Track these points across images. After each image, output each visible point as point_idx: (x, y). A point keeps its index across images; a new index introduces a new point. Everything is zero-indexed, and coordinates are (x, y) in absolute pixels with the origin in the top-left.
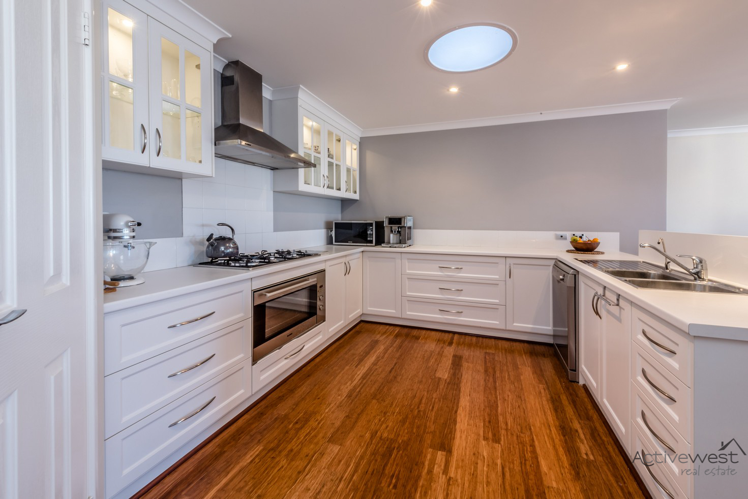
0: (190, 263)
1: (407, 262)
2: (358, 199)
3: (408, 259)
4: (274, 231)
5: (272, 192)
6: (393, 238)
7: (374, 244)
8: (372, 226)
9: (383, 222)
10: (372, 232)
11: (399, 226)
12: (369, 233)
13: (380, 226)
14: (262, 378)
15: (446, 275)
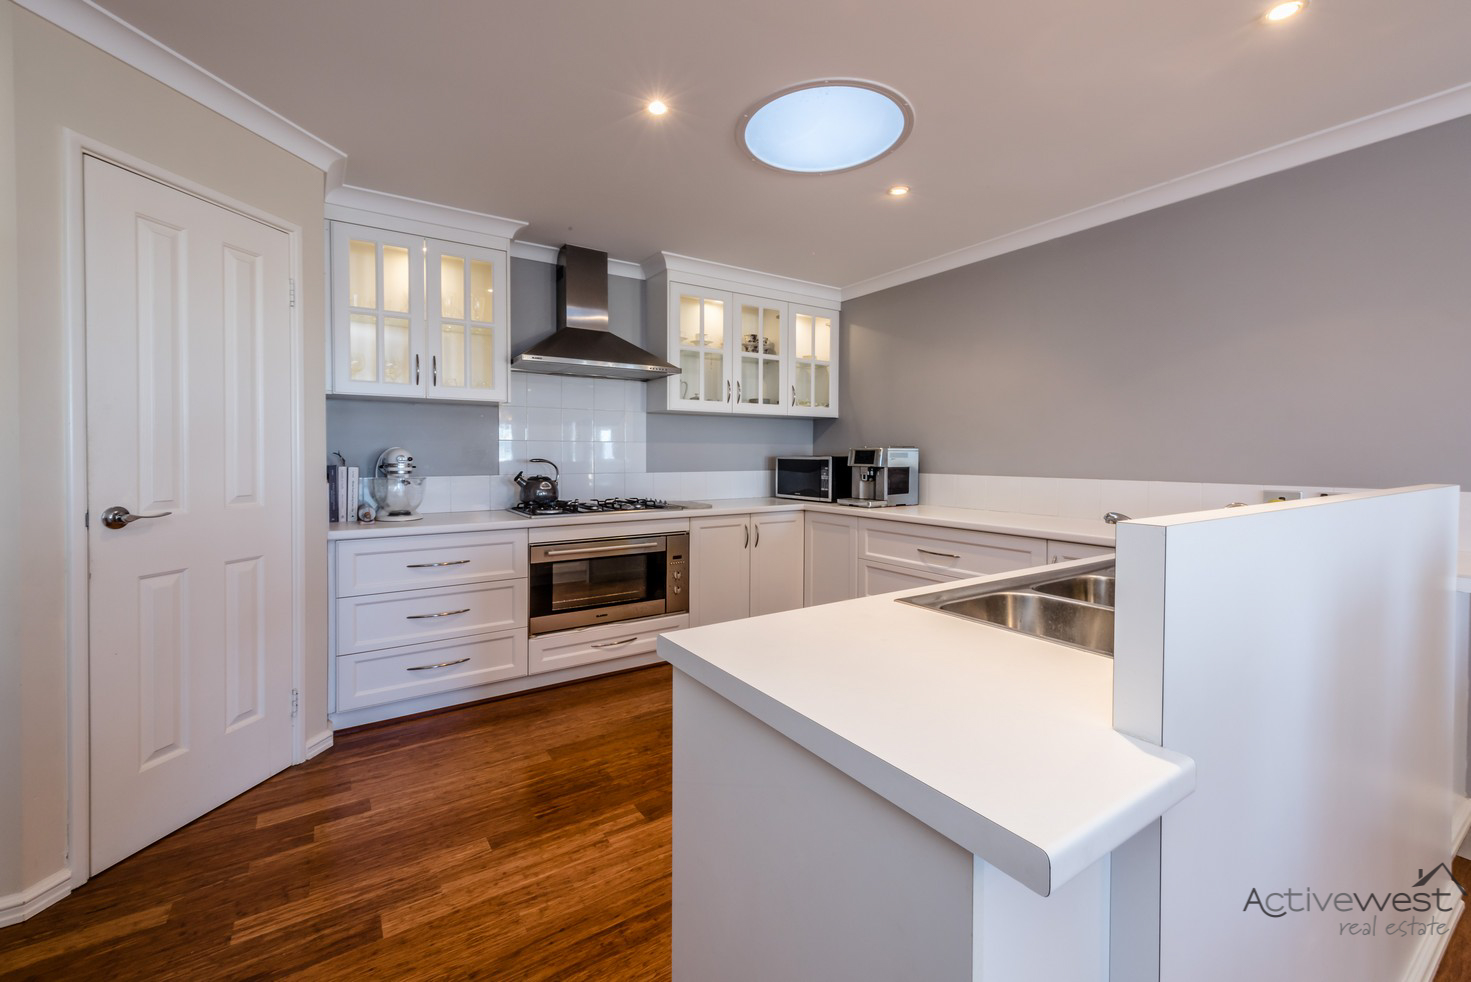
0: (508, 506)
1: (866, 535)
2: (837, 416)
3: (869, 530)
4: (648, 471)
5: (644, 415)
6: (861, 487)
7: (830, 499)
8: (827, 466)
9: (847, 458)
10: (828, 476)
11: (870, 465)
12: (823, 478)
13: (840, 463)
14: (545, 659)
15: (931, 568)
